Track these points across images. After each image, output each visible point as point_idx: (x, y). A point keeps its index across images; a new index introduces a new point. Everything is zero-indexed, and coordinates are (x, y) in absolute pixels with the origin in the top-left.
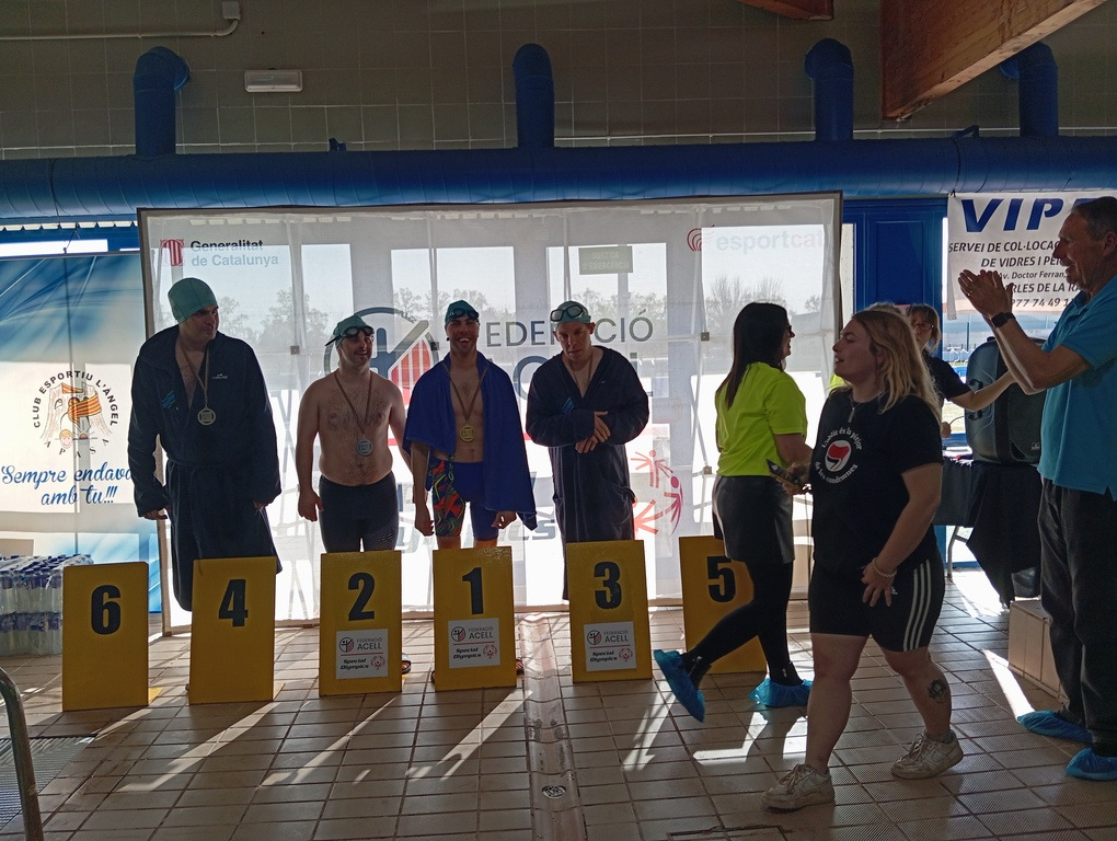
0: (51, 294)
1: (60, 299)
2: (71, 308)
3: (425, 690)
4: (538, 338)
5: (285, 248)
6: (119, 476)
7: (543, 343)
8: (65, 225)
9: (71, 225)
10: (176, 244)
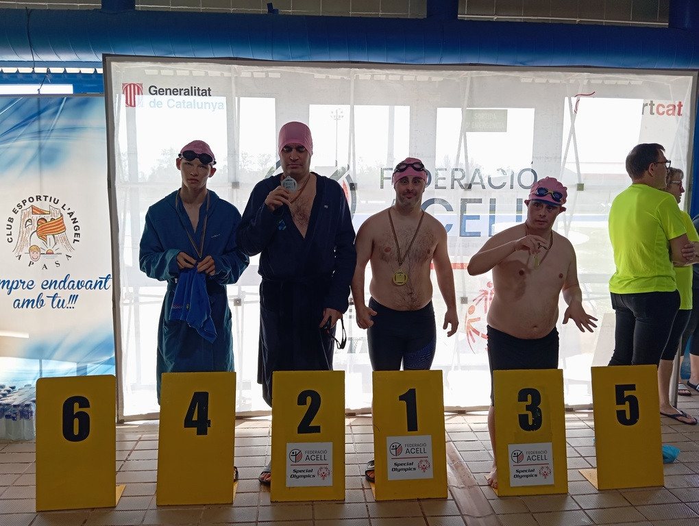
0: (25, 128)
1: (33, 133)
2: (43, 141)
3: (365, 499)
4: (441, 183)
5: (223, 100)
6: (80, 287)
7: (445, 188)
8: (39, 70)
9: (43, 70)
10: (136, 88)
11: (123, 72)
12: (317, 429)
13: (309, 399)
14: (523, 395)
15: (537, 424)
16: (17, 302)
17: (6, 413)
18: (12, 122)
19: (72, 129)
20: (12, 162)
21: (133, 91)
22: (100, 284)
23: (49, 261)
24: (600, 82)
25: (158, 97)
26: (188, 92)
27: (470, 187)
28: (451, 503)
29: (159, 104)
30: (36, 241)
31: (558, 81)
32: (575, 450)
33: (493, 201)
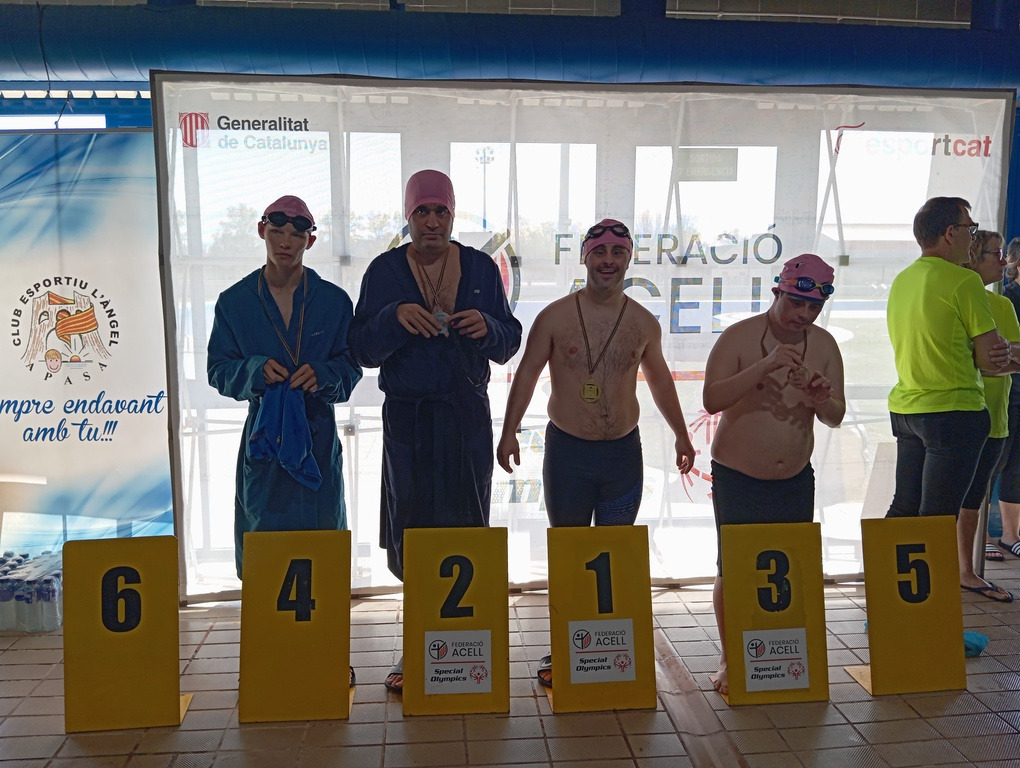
0: (37, 178)
1: (48, 186)
2: (63, 198)
3: (539, 711)
4: (642, 256)
5: (325, 136)
6: (120, 409)
7: (648, 263)
8: (56, 94)
9: (62, 94)
10: (199, 119)
11: (178, 96)
12: (468, 612)
13: (456, 569)
14: (763, 561)
15: (784, 602)
16: (29, 432)
17: (16, 593)
18: (18, 170)
19: (106, 179)
20: (19, 228)
21: (194, 122)
22: (150, 405)
23: (76, 373)
24: (872, 107)
25: (231, 133)
26: (275, 125)
27: (684, 261)
28: (661, 716)
29: (233, 143)
30: (55, 342)
31: (811, 107)
32: (839, 639)
33: (718, 281)
